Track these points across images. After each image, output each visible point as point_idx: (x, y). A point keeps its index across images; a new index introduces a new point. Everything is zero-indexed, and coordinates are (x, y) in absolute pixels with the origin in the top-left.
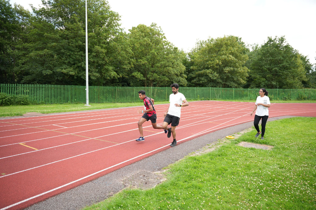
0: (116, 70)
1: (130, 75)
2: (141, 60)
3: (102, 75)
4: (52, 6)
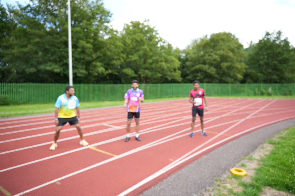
0: (106, 67)
1: (121, 72)
2: (132, 56)
3: (89, 72)
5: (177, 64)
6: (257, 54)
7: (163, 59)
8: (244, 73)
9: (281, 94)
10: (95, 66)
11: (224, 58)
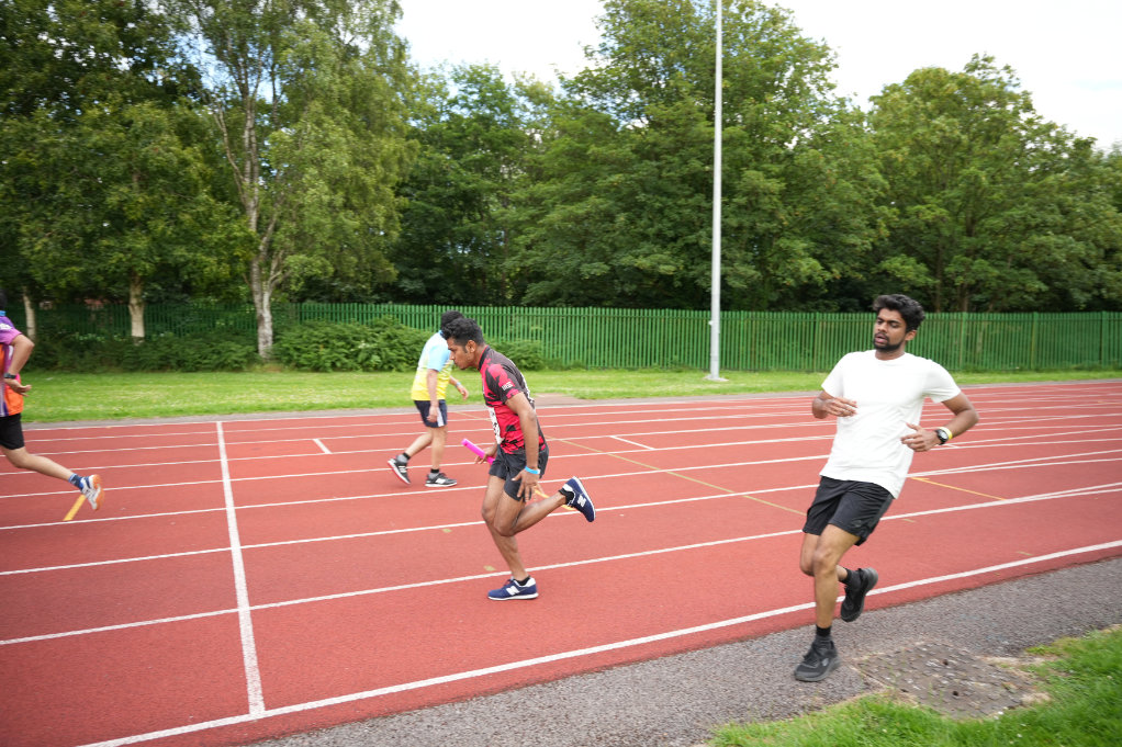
0: (819, 252)
1: (874, 271)
2: (919, 207)
3: (768, 271)
4: (613, 57)
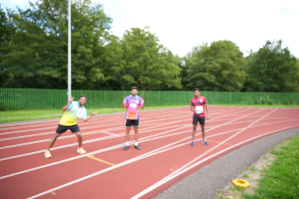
1: (120, 79)
2: (132, 62)
3: (88, 78)
5: (178, 71)
6: (258, 62)
7: (163, 66)
8: (245, 82)
9: (282, 104)
10: (94, 72)
11: (225, 66)
